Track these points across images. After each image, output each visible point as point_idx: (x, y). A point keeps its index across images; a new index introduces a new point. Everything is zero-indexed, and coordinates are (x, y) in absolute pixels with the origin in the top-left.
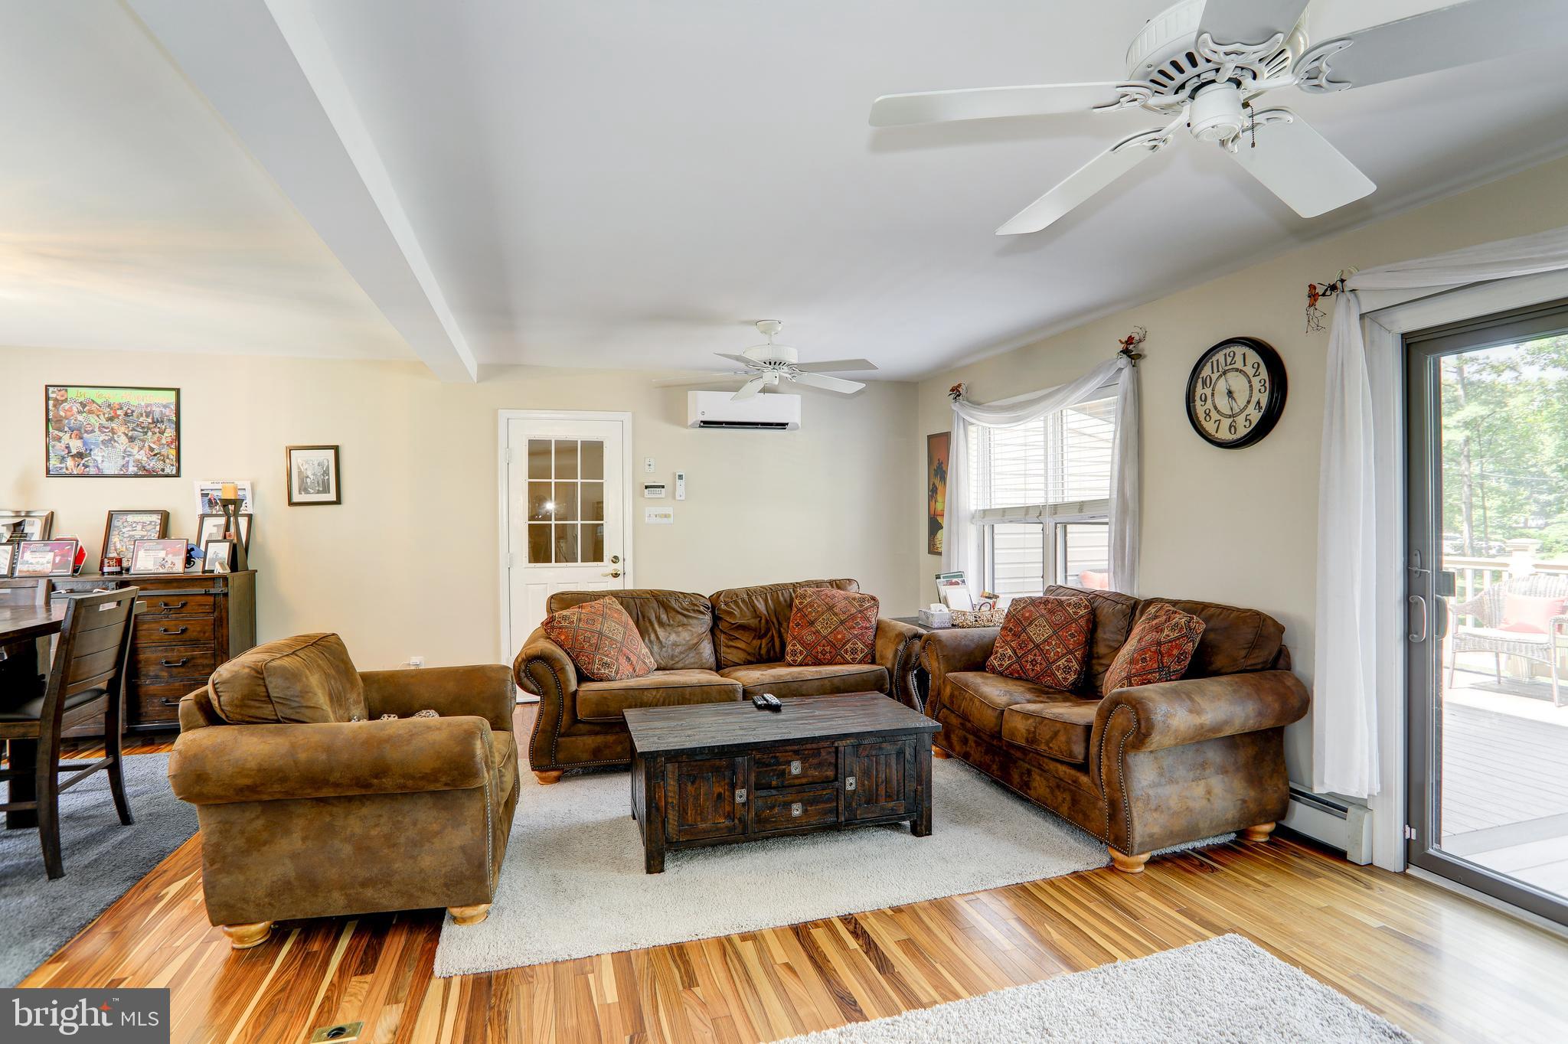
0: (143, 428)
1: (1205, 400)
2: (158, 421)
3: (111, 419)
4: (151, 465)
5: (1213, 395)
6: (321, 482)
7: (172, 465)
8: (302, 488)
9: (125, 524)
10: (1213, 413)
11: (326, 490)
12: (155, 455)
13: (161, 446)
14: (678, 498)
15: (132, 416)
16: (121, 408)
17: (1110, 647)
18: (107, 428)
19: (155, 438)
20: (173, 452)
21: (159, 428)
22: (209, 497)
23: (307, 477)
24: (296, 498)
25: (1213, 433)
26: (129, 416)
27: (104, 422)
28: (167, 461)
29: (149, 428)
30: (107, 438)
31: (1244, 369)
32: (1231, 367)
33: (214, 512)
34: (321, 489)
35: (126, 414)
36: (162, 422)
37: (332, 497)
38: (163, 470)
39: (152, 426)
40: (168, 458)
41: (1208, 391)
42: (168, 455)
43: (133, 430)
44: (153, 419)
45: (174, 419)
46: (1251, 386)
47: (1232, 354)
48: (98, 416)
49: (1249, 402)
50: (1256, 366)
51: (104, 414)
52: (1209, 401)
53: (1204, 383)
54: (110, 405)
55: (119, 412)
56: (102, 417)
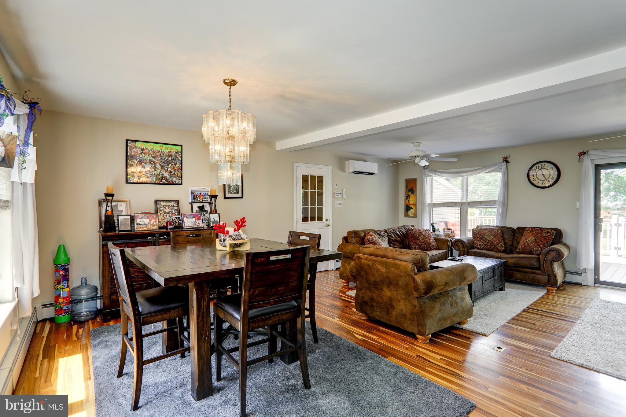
0: (167, 162)
2: (174, 160)
3: (154, 157)
4: (171, 179)
5: (536, 174)
6: (236, 189)
7: (179, 180)
8: (229, 191)
9: (161, 206)
10: (536, 179)
11: (238, 192)
12: (172, 175)
13: (175, 171)
14: (344, 198)
15: (163, 156)
16: (158, 153)
17: (509, 240)
18: (152, 161)
19: (173, 167)
20: (180, 174)
21: (174, 162)
22: (194, 194)
23: (231, 186)
24: (227, 195)
25: (536, 184)
26: (162, 156)
27: (151, 158)
28: (177, 178)
29: (170, 163)
30: (152, 166)
31: (548, 169)
32: (544, 168)
33: (195, 201)
34: (236, 192)
35: (161, 155)
36: (175, 160)
37: (240, 195)
38: (175, 182)
39: (171, 161)
40: (178, 176)
42: (178, 175)
43: (164, 163)
44: (172, 158)
45: (180, 159)
46: (550, 173)
47: (544, 165)
48: (149, 156)
49: (549, 177)
50: (552, 169)
51: (151, 155)
52: (535, 176)
53: (533, 171)
54: (154, 151)
55: (158, 154)
56: (150, 156)
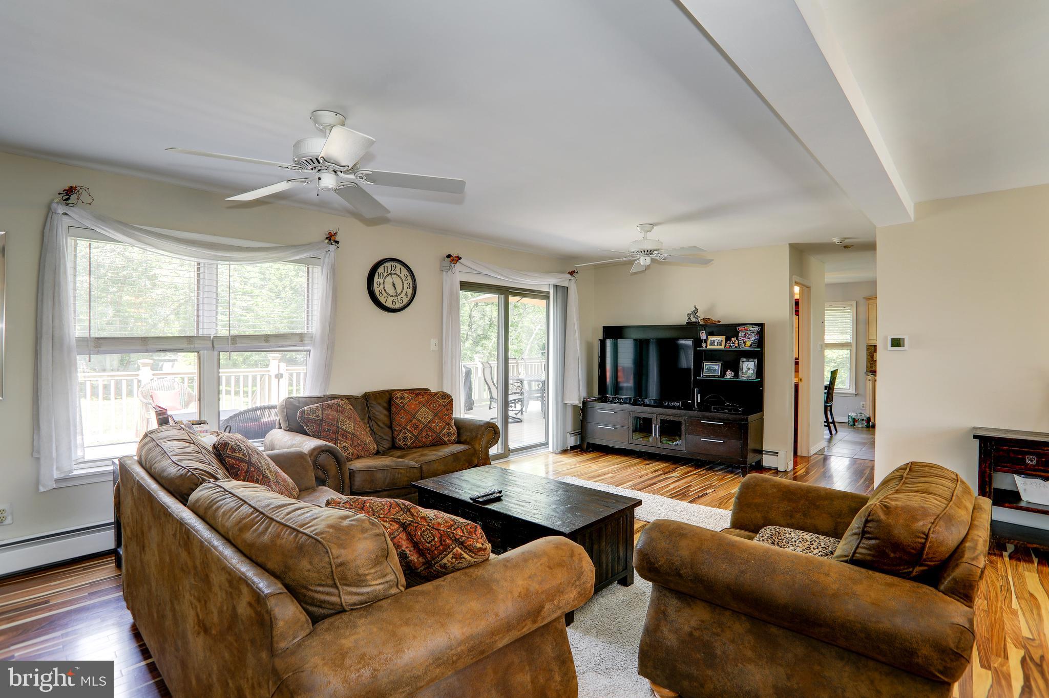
1: (380, 285)
5: (384, 283)
10: (384, 292)
25: (384, 303)
31: (400, 275)
32: (395, 272)
41: (381, 281)
46: (403, 284)
47: (394, 266)
49: (402, 292)
50: (406, 275)
52: (382, 286)
53: (379, 275)
